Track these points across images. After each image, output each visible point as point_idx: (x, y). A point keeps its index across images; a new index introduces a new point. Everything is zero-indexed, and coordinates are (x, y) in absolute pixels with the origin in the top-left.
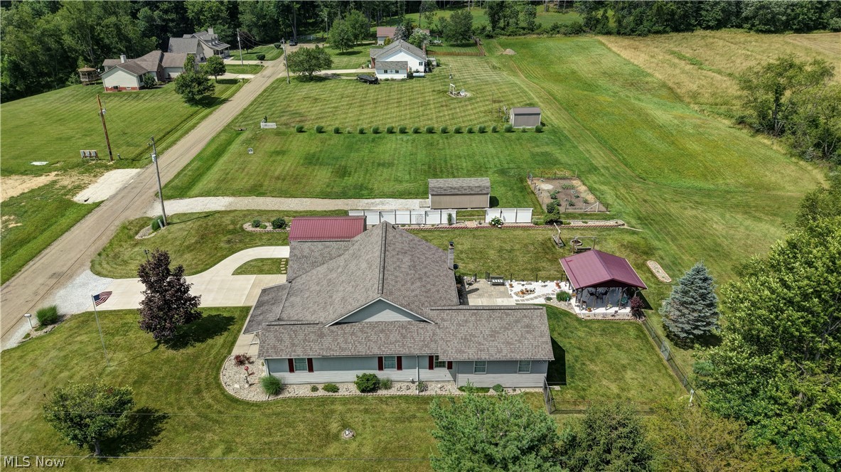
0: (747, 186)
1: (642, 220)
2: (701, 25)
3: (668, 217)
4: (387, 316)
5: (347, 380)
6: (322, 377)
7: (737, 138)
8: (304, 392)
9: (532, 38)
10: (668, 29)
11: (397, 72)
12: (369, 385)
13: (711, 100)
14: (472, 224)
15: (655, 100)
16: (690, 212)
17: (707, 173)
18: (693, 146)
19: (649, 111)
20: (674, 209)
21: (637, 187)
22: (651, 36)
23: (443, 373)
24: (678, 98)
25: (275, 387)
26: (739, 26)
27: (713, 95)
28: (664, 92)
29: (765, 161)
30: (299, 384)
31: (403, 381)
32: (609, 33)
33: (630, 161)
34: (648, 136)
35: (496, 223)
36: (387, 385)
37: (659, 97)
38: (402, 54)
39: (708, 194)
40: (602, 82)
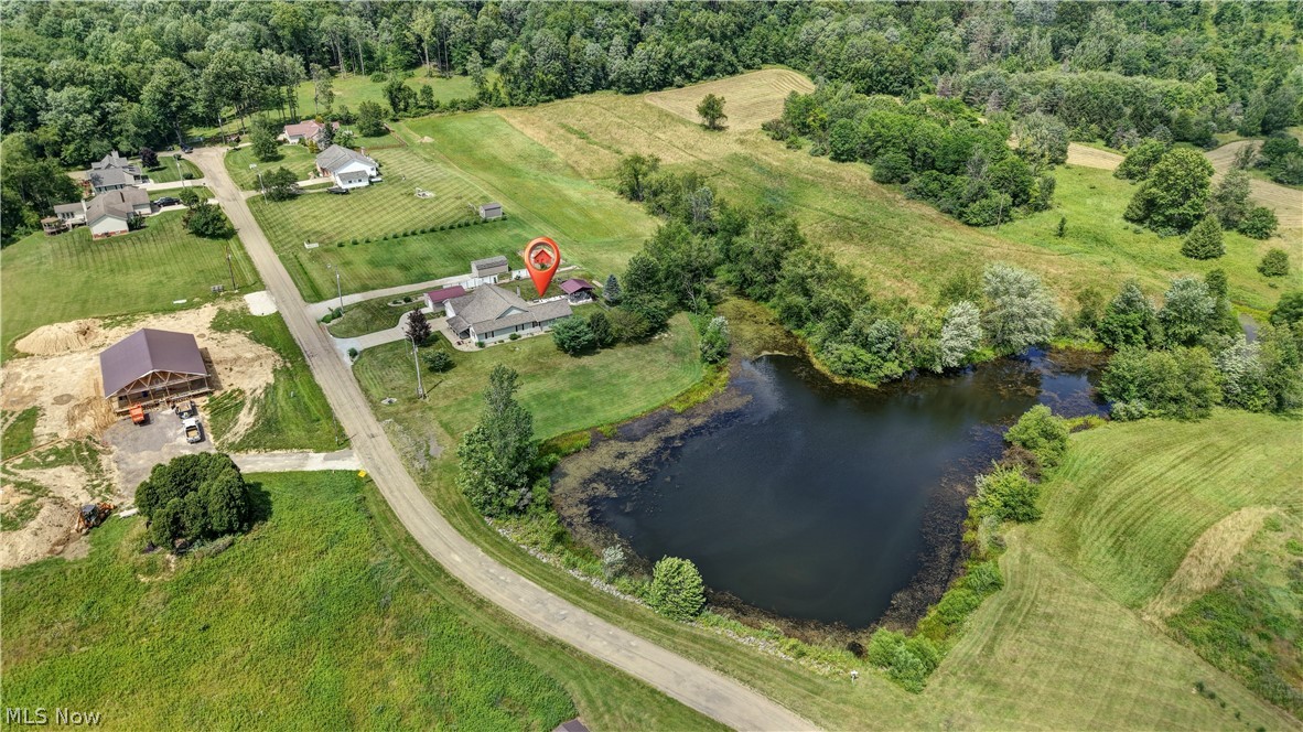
0: (628, 236)
1: (584, 264)
2: (577, 90)
3: (596, 260)
4: (514, 312)
5: (506, 337)
6: (498, 338)
7: (620, 206)
8: (493, 344)
9: (434, 116)
10: (552, 97)
11: (360, 181)
12: (514, 338)
13: (601, 175)
14: (507, 281)
15: (565, 179)
16: (604, 256)
17: (608, 233)
18: (598, 216)
19: (566, 192)
20: (597, 255)
21: (576, 247)
22: (540, 105)
23: (538, 328)
24: (578, 175)
25: (481, 345)
26: (608, 88)
27: (602, 170)
28: (569, 171)
29: (636, 219)
30: (490, 342)
31: (524, 333)
32: (504, 105)
33: (567, 231)
34: (571, 212)
35: (518, 278)
36: (520, 336)
37: (567, 175)
38: (356, 163)
39: (611, 244)
40: (521, 165)
